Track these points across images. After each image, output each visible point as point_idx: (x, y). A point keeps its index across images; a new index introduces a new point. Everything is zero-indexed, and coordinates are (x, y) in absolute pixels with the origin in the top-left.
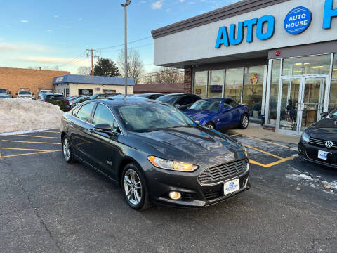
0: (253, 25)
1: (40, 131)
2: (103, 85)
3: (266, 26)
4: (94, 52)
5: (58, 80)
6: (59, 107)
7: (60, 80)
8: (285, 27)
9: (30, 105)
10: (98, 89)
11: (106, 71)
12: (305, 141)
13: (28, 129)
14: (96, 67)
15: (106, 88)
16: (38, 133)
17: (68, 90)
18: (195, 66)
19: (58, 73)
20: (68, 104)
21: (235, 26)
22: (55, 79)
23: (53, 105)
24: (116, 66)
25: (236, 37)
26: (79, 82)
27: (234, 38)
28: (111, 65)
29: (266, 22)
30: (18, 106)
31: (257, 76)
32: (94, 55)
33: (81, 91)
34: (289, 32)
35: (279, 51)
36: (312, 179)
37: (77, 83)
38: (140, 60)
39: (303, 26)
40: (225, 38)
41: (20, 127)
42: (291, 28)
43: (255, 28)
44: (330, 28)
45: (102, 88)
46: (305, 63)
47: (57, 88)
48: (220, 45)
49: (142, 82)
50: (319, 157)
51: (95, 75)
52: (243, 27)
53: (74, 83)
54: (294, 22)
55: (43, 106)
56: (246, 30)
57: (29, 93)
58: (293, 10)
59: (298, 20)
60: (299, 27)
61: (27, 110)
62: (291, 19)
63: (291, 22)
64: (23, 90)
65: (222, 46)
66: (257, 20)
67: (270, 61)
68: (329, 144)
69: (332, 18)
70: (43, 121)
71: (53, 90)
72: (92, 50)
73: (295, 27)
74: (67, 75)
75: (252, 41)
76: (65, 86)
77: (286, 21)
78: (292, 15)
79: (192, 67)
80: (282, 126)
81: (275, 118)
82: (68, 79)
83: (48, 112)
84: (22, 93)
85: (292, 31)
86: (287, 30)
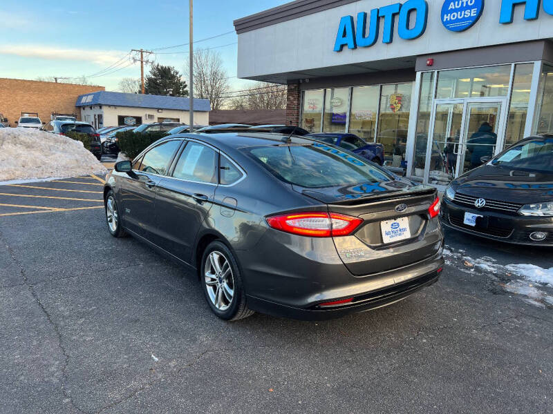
0: (394, 15)
1: (49, 180)
2: (158, 109)
3: (413, 16)
4: (144, 54)
5: (84, 100)
6: (81, 144)
7: (87, 100)
8: (442, 18)
9: (34, 139)
10: (151, 117)
11: (165, 86)
12: (449, 199)
13: (30, 176)
14: (150, 80)
15: (164, 114)
16: (46, 182)
17: (100, 117)
18: (304, 80)
19: (85, 89)
20: (99, 140)
21: (365, 15)
22: (80, 98)
23: (71, 140)
24: (182, 79)
25: (367, 35)
26: (119, 104)
27: (364, 36)
28: (173, 77)
29: (414, 9)
30: (15, 140)
31: (400, 99)
32: (145, 59)
33: (121, 120)
34: (448, 28)
35: (432, 59)
36: (450, 254)
37: (115, 106)
38: (221, 69)
39: (470, 18)
40: (350, 35)
41: (18, 173)
42: (450, 21)
43: (397, 19)
44: (511, 22)
45: (157, 115)
46: (476, 80)
47: (84, 113)
48: (342, 46)
49: (226, 105)
50: (466, 222)
51: (147, 92)
52: (378, 18)
53: (110, 106)
54: (456, 10)
55: (56, 141)
56: (382, 22)
57: (38, 121)
59: (462, 9)
60: (464, 19)
61: (29, 146)
63: (452, 11)
64: (26, 116)
65: (345, 48)
66: (401, 5)
67: (418, 75)
68: (479, 203)
69: (514, 5)
70: (55, 164)
71: (77, 116)
72: (142, 52)
73: (456, 20)
74: (99, 92)
75: (391, 41)
76: (97, 111)
77: (445, 10)
78: (454, 0)
79: (299, 82)
80: (434, 179)
81: (422, 167)
82: (101, 99)
83: (64, 151)
84: (24, 121)
85: (452, 26)
86: (445, 24)
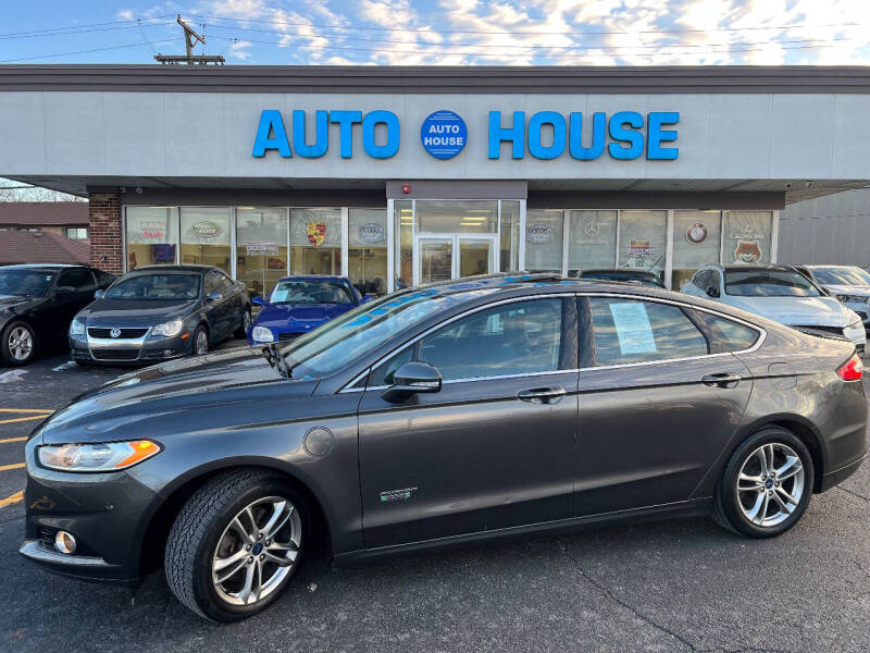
0: (353, 124)
3: (381, 132)
8: (423, 142)
18: (129, 189)
21: (305, 115)
25: (312, 143)
27: (305, 142)
29: (384, 123)
34: (431, 154)
39: (455, 146)
42: (433, 146)
44: (498, 158)
48: (266, 151)
52: (329, 123)
54: (438, 135)
56: (334, 129)
58: (435, 114)
59: (445, 135)
60: (449, 147)
62: (432, 129)
63: (434, 135)
65: (272, 155)
66: (362, 115)
67: (390, 202)
69: (501, 142)
73: (440, 146)
75: (350, 157)
77: (425, 132)
78: (436, 123)
79: (120, 191)
85: (436, 152)
86: (428, 148)
